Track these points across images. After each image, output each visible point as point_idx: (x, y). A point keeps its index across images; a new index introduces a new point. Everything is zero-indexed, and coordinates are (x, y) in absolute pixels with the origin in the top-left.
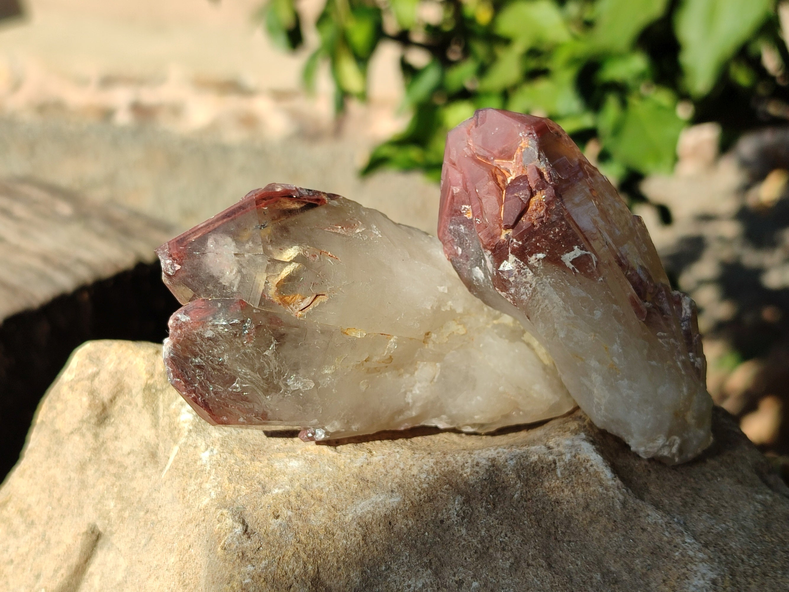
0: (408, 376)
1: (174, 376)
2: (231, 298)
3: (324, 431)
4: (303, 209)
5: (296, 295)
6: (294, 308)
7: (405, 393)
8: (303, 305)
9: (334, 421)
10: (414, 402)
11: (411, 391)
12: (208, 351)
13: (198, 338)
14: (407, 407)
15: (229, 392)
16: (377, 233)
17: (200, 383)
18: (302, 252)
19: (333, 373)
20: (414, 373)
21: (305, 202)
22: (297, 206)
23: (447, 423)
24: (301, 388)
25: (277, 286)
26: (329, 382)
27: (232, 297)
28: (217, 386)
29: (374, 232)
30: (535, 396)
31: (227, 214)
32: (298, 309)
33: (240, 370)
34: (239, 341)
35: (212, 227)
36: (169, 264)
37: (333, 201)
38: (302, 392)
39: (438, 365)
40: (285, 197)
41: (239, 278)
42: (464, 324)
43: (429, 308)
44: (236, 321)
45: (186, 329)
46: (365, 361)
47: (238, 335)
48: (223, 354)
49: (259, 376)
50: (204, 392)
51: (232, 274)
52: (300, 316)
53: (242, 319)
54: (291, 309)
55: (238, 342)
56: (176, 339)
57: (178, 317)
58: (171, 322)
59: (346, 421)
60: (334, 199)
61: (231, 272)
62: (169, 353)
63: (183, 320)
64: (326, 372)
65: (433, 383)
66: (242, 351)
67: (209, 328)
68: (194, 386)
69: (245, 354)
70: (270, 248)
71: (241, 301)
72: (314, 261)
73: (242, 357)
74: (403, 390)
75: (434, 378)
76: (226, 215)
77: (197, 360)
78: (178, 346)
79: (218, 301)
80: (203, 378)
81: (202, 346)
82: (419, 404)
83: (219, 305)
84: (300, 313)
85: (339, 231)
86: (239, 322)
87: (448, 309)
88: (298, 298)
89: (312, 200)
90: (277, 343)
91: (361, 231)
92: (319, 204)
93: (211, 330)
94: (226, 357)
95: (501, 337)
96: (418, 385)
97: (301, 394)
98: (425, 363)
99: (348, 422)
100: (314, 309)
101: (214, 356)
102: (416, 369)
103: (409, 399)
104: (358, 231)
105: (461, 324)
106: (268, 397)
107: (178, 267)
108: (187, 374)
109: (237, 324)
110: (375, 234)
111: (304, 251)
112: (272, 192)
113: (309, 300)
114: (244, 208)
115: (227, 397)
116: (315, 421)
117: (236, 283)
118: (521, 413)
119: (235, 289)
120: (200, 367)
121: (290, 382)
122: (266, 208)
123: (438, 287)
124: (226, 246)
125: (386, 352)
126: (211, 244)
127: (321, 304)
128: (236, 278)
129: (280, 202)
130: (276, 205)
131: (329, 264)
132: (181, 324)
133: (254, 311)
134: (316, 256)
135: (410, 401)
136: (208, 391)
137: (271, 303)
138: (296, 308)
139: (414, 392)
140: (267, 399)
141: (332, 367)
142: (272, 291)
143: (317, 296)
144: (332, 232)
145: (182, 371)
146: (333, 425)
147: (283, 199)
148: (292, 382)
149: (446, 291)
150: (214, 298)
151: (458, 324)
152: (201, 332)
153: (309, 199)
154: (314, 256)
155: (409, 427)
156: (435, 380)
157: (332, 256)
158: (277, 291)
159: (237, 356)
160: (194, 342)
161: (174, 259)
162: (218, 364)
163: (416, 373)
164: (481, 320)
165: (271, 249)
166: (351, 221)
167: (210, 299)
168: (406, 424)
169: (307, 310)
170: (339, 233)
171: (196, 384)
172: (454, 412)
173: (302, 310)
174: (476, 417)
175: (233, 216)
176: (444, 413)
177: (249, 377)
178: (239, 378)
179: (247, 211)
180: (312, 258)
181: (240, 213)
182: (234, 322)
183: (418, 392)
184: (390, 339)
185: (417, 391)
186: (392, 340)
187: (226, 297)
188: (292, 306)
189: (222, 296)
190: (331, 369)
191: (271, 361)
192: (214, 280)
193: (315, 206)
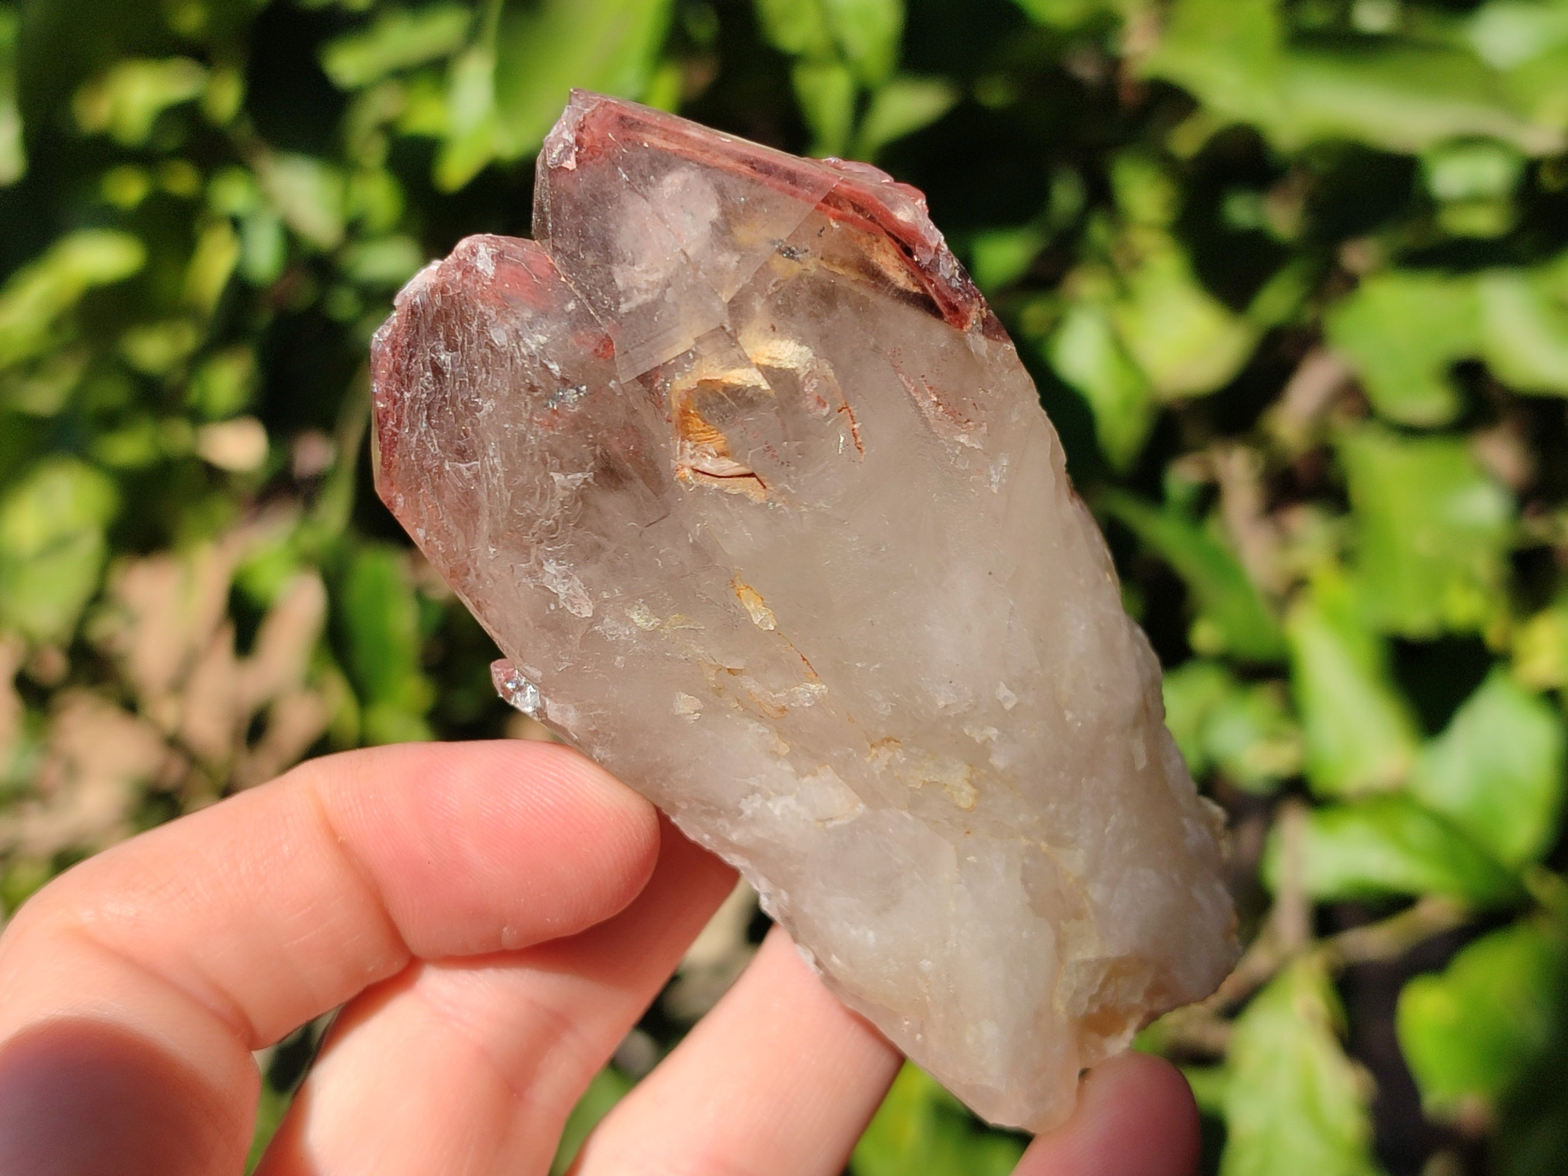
0: (788, 768)
1: (389, 338)
2: (597, 318)
3: (539, 704)
4: (904, 296)
5: (719, 432)
6: (688, 451)
7: (753, 790)
8: (708, 464)
9: (570, 707)
10: (753, 820)
11: (768, 798)
12: (473, 363)
13: (475, 323)
14: (735, 814)
15: (440, 467)
16: (995, 478)
17: (413, 400)
18: (802, 373)
19: (644, 631)
20: (803, 776)
21: (924, 289)
22: (901, 279)
23: (779, 909)
24: (562, 597)
25: (699, 384)
26: (623, 638)
27: (602, 317)
28: (433, 434)
29: (993, 472)
30: (970, 1040)
31: (757, 161)
32: (693, 462)
33: (491, 454)
34: (530, 407)
35: (706, 158)
36: (565, 141)
37: (981, 338)
38: (557, 604)
39: (861, 808)
40: (897, 240)
41: (649, 297)
42: (981, 792)
43: (941, 703)
44: (555, 367)
45: (470, 285)
46: (729, 670)
47: (536, 394)
48: (489, 394)
49: (509, 495)
50: (407, 422)
51: (645, 277)
52: (684, 479)
53: (567, 376)
54: (682, 448)
55: (526, 404)
56: (444, 283)
57: (478, 251)
58: (463, 244)
59: (594, 728)
60: (988, 336)
61: (647, 272)
62: (417, 293)
63: (480, 266)
64: (635, 617)
65: (820, 825)
66: (522, 427)
67: (507, 326)
68: (402, 394)
69: (522, 439)
70: (758, 305)
71: (607, 343)
72: (809, 411)
73: (513, 436)
74: (753, 782)
75: (831, 819)
76: (752, 163)
77: (445, 357)
78: (438, 297)
79: (576, 299)
80: (424, 396)
81: (470, 342)
82: (759, 833)
83: (571, 306)
84: (687, 472)
85: (925, 404)
86: (558, 375)
87: (978, 739)
88: (718, 441)
89: (943, 297)
90: (590, 480)
91: (968, 444)
92: (947, 317)
93: (506, 332)
94: (488, 406)
95: (1024, 881)
96: (790, 801)
97: (552, 607)
98: (840, 781)
99: (596, 733)
100: (720, 491)
101: (473, 381)
102: (815, 774)
103: (750, 806)
104: (963, 439)
105: (974, 786)
106: (492, 550)
107: (571, 164)
108: (410, 360)
109: (551, 374)
110: (989, 476)
111: (811, 374)
112: (881, 209)
113: (729, 466)
114: (794, 182)
115: (429, 471)
116: (537, 674)
117: (639, 299)
118: (919, 1037)
119: (624, 308)
120: (437, 370)
121: (551, 568)
122: (834, 225)
123: (1002, 684)
124: (689, 218)
125: (782, 695)
126: (673, 182)
127: (742, 498)
128: (647, 291)
129: (878, 241)
130: (864, 240)
131: (836, 441)
132: (472, 268)
133: (612, 384)
134: (824, 405)
135: (748, 812)
136: (413, 427)
137: (657, 400)
138: (692, 457)
139: (770, 805)
140: (487, 549)
141: (655, 621)
142: (682, 383)
143: (752, 475)
144: (909, 394)
145: (409, 345)
146: (563, 711)
147: (886, 241)
148: (554, 572)
149: (1008, 706)
150: (571, 285)
151: (970, 782)
152: (490, 318)
153: (937, 290)
154: (821, 402)
155: (708, 848)
156: (830, 825)
157: (855, 435)
158: (689, 392)
159: (506, 426)
160: (463, 320)
161: (578, 142)
162: (465, 404)
163: (808, 779)
164: (1021, 818)
165: (758, 308)
166: (971, 409)
167: (563, 279)
168: (707, 837)
169: (705, 480)
170: (920, 409)
171: (409, 391)
172: (807, 909)
173: (697, 471)
174: (834, 959)
175: (759, 176)
176: (790, 892)
177: (495, 481)
178: (479, 463)
179: (793, 194)
180: (811, 403)
181: (778, 183)
182: (551, 366)
183: (777, 812)
184: (812, 682)
185: (777, 808)
186: (813, 686)
187: (593, 305)
188: (688, 445)
189: (588, 297)
190: (647, 621)
191: (552, 498)
192: (607, 252)
193: (937, 313)
